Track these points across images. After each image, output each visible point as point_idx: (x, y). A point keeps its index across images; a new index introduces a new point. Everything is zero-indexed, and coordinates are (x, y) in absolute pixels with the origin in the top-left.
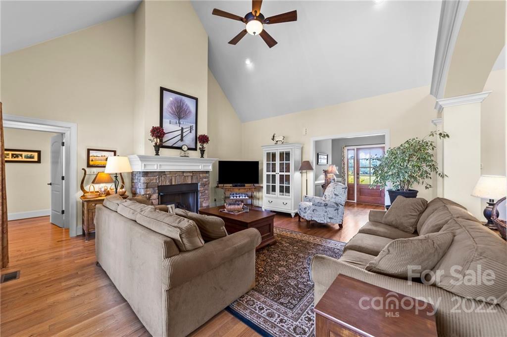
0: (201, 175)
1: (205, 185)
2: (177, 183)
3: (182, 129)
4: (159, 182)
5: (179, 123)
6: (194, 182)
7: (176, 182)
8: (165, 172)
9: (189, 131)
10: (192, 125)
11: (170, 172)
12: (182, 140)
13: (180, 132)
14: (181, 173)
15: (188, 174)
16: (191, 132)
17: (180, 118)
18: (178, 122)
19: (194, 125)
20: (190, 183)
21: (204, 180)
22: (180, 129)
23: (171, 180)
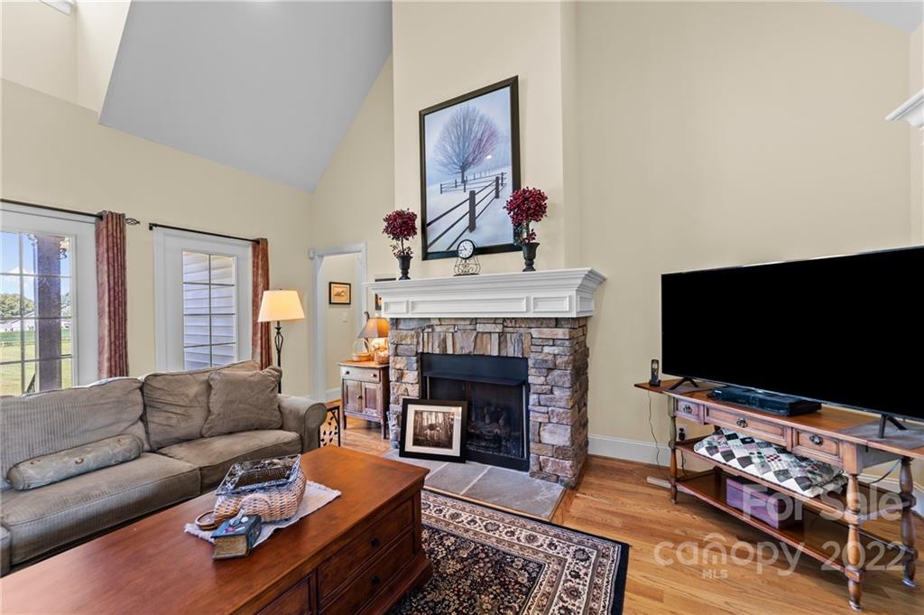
0: (535, 332)
1: (550, 370)
2: (458, 352)
3: (473, 194)
4: (418, 343)
5: (464, 182)
6: (511, 351)
7: (458, 347)
8: (429, 319)
9: (494, 194)
10: (498, 172)
11: (440, 319)
12: (472, 227)
13: (466, 207)
14: (468, 323)
15: (489, 328)
16: (497, 196)
17: (464, 168)
18: (459, 180)
19: (508, 171)
20: (495, 353)
21: (546, 349)
22: (467, 195)
23: (444, 340)
